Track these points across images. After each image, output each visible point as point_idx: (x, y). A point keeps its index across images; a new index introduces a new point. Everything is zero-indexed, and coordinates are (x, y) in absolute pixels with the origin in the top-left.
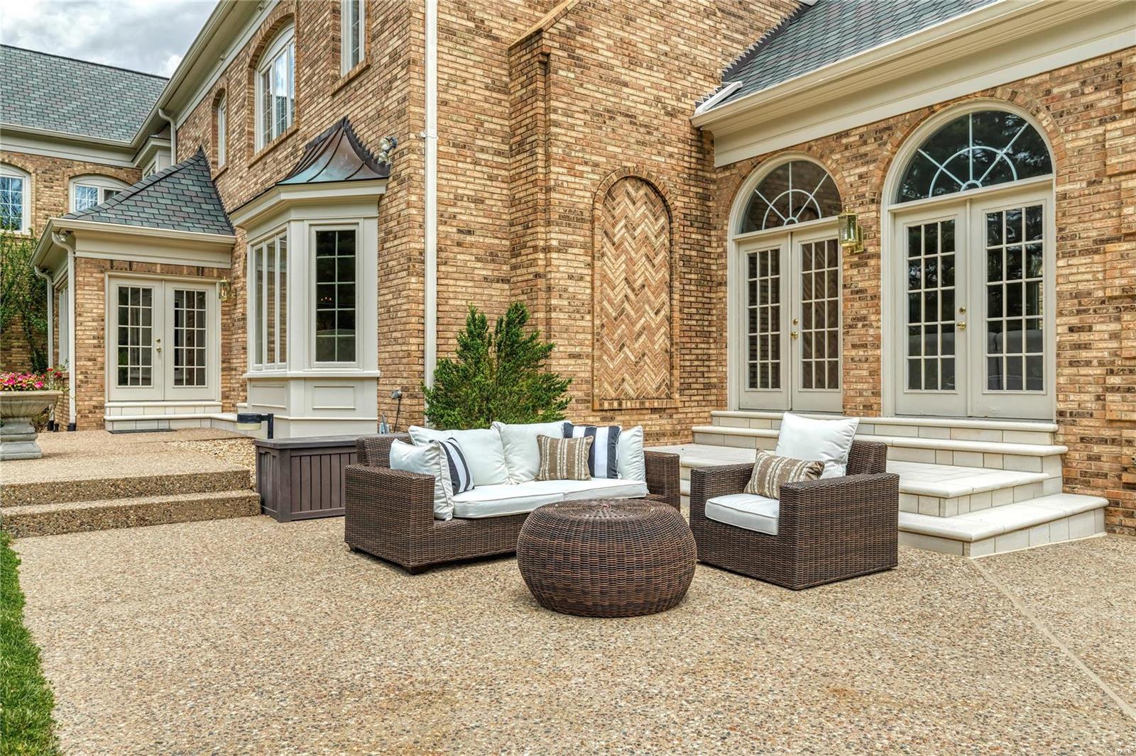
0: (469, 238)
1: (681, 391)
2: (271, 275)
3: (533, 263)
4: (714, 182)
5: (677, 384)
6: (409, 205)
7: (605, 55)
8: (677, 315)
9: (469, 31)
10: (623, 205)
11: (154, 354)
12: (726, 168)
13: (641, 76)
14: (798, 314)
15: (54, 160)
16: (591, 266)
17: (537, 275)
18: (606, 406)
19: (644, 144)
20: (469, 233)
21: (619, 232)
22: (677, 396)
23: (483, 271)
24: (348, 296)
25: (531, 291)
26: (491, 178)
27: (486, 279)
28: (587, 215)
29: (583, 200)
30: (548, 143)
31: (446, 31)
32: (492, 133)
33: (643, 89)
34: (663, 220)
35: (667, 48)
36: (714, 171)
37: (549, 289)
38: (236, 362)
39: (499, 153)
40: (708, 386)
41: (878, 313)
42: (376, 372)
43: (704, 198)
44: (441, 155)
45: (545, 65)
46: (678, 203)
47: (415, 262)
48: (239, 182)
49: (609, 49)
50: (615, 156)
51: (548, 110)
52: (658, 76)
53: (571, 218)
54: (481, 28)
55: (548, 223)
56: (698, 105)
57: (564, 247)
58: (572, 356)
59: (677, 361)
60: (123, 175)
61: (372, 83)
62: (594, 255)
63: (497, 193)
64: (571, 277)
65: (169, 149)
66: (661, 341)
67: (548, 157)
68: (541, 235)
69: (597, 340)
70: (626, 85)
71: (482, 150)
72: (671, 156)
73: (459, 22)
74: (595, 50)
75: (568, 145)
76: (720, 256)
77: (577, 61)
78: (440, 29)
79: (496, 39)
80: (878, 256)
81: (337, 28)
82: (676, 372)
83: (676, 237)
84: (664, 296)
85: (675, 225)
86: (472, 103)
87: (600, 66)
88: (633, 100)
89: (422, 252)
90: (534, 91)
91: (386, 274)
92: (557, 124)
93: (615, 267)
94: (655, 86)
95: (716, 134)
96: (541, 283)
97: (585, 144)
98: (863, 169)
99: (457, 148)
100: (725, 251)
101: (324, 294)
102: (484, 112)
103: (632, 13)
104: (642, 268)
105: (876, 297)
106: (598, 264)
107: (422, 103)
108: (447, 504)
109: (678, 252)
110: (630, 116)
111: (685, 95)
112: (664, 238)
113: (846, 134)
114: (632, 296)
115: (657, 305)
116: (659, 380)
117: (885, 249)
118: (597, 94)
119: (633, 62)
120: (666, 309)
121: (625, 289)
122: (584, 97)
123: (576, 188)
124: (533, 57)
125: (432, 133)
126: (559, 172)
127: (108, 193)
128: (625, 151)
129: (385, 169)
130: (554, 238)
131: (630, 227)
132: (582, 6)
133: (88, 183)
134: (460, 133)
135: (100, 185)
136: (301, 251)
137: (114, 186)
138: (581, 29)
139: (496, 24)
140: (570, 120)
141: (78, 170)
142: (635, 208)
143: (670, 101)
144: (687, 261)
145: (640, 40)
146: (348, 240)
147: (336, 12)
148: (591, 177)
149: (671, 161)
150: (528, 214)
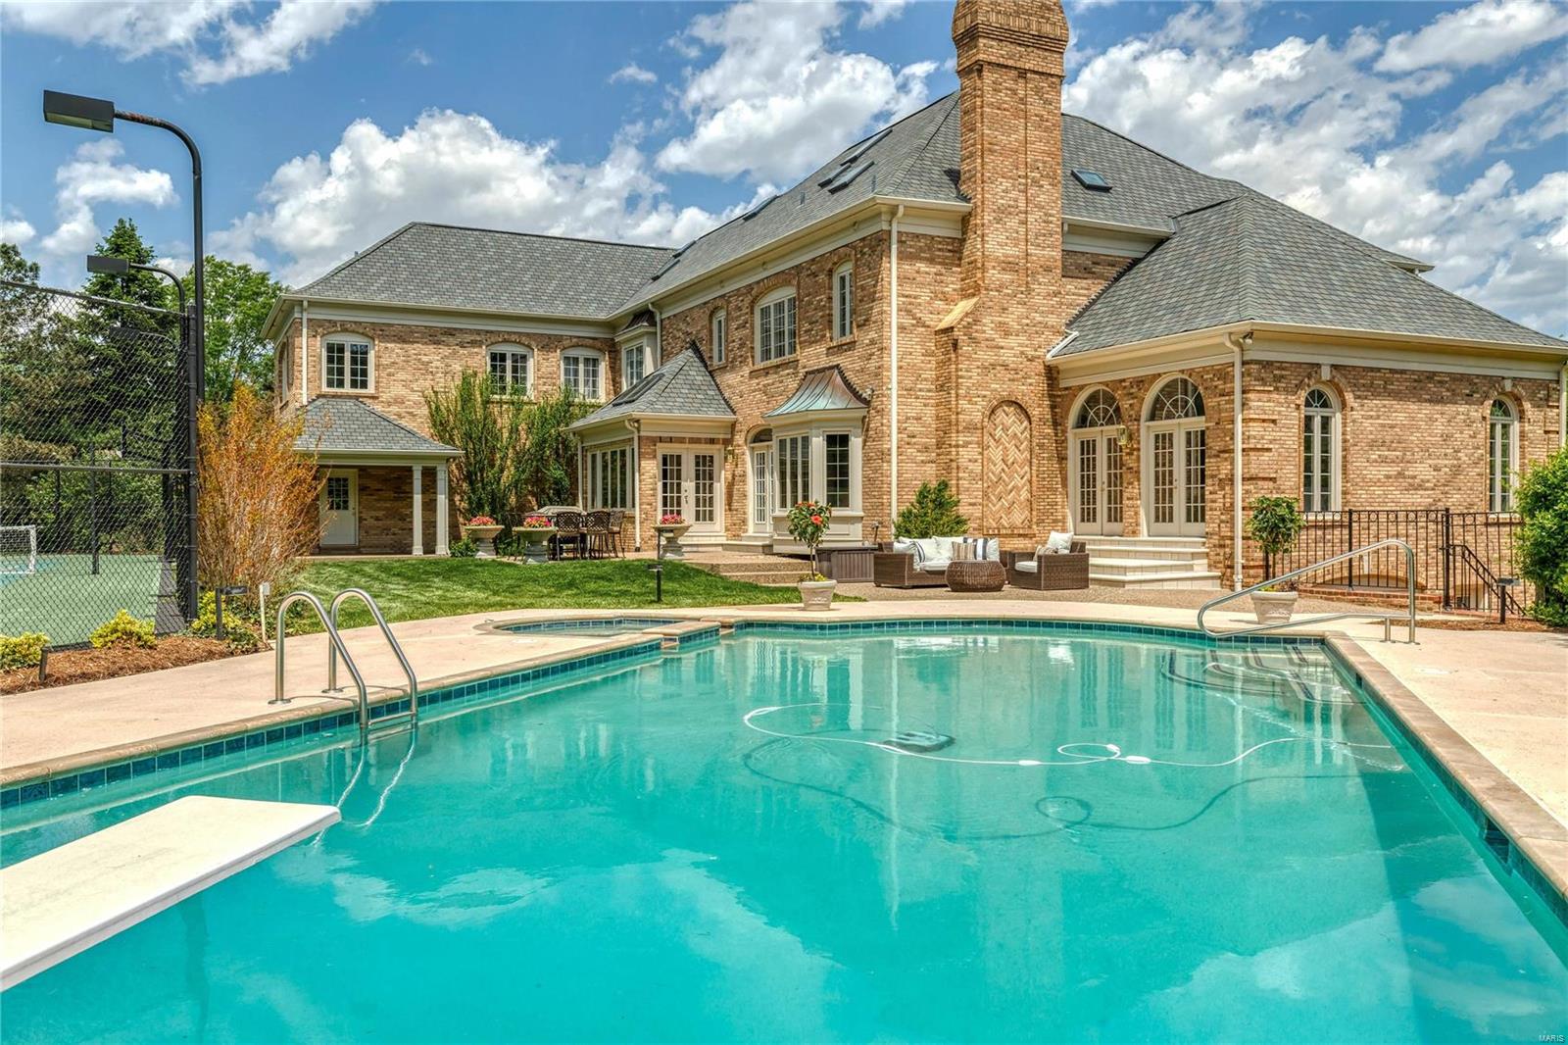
0: (914, 440)
1: (1038, 524)
2: (794, 457)
3: (949, 453)
4: (1059, 396)
5: (1034, 520)
6: (882, 425)
7: (990, 333)
8: (1034, 479)
9: (913, 325)
10: (1000, 414)
11: (683, 500)
12: (1066, 389)
13: (1012, 341)
14: (1105, 480)
15: (549, 336)
16: (982, 454)
17: (951, 460)
18: (991, 532)
19: (1013, 380)
20: (914, 437)
21: (998, 433)
22: (1034, 527)
23: (921, 457)
24: (845, 471)
25: (948, 469)
26: (925, 405)
27: (922, 462)
28: (979, 425)
29: (977, 417)
30: (958, 387)
31: (902, 328)
32: (926, 380)
33: (1012, 349)
34: (1026, 423)
35: (1028, 321)
36: (1060, 390)
37: (958, 468)
38: (735, 505)
39: (929, 391)
40: (1055, 521)
41: (1139, 480)
42: (862, 514)
43: (1053, 407)
44: (899, 396)
45: (955, 345)
46: (1035, 412)
47: (884, 456)
48: (739, 378)
49: (992, 329)
50: (996, 390)
51: (957, 370)
52: (1022, 339)
53: (971, 428)
54: (920, 323)
55: (958, 432)
56: (1048, 351)
57: (966, 445)
58: (971, 504)
59: (1035, 506)
60: (598, 344)
61: (858, 351)
62: (983, 447)
63: (929, 413)
64: (970, 461)
65: (656, 333)
66: (1024, 494)
67: (957, 395)
68: (956, 438)
69: (985, 495)
70: (1002, 348)
71: (920, 390)
72: (1031, 385)
73: (908, 321)
74: (984, 332)
75: (968, 388)
76: (1063, 441)
77: (974, 340)
78: (898, 328)
79: (928, 327)
80: (1139, 450)
81: (831, 309)
82: (1034, 513)
83: (1034, 433)
84: (1027, 468)
85: (1033, 425)
86: (915, 365)
87: (987, 340)
88: (1007, 356)
89: (889, 450)
90: (950, 359)
91: (867, 460)
92: (962, 377)
93: (996, 454)
94: (1020, 345)
95: (1060, 368)
96: (954, 465)
97: (978, 385)
98: (1131, 402)
99: (907, 391)
100: (1066, 439)
101: (831, 471)
102: (921, 369)
103: (1006, 306)
104: (1012, 451)
105: (1138, 472)
106: (985, 452)
107: (889, 370)
109: (1035, 441)
110: (1005, 366)
111: (1040, 347)
112: (1027, 434)
113: (1124, 380)
114: (1006, 469)
115: (1022, 473)
116: (1023, 517)
117: (1142, 445)
118: (985, 356)
119: (1007, 334)
120: (1028, 476)
121: (1000, 465)
122: (978, 360)
123: (973, 411)
124: (949, 340)
125: (894, 385)
126: (963, 404)
127: (587, 360)
128: (1000, 387)
129: (867, 403)
130: (961, 440)
131: (1005, 429)
132: (976, 308)
133: (572, 353)
134: (908, 383)
135: (581, 353)
136: (818, 446)
137: (591, 354)
138: (976, 321)
139: (927, 318)
140: (970, 375)
141: (566, 343)
142: (1008, 418)
143: (1030, 353)
144: (1041, 446)
145: (1010, 320)
146: (844, 440)
147: (830, 299)
148: (982, 403)
149: (1031, 390)
150: (946, 427)
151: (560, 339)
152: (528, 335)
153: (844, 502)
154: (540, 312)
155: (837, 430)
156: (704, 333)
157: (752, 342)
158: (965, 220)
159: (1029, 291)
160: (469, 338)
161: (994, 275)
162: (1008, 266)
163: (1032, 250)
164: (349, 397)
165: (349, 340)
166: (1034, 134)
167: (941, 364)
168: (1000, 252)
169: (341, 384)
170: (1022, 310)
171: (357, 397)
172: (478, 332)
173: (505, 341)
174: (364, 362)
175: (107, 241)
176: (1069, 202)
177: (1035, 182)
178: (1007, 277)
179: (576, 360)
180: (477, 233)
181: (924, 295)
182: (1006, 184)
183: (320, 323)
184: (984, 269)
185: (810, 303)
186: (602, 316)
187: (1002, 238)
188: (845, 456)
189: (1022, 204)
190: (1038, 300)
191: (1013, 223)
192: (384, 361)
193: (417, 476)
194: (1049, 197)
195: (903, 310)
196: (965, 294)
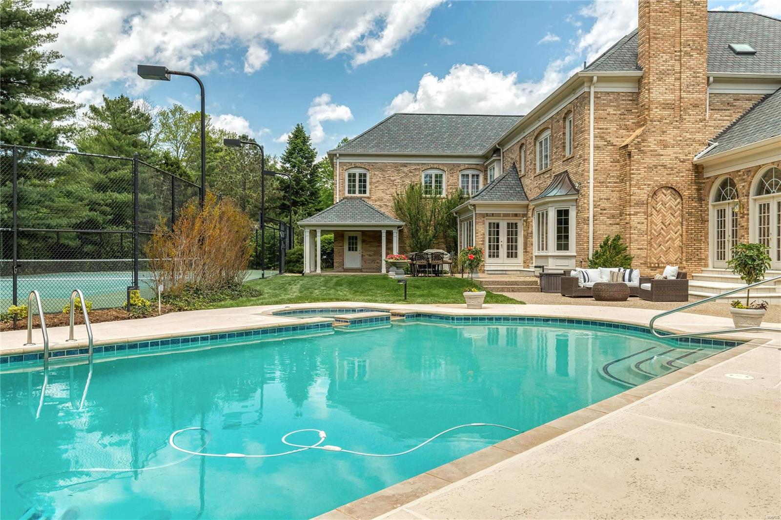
0: (605, 212)
1: (687, 261)
2: (543, 223)
3: (625, 219)
4: (704, 183)
5: (684, 258)
6: (584, 203)
7: (653, 147)
8: (684, 234)
9: (605, 145)
10: (660, 196)
11: (500, 246)
12: (708, 178)
13: (669, 151)
14: (731, 234)
15: (454, 164)
16: (646, 219)
17: (627, 223)
18: (653, 265)
19: (670, 174)
20: (605, 210)
21: (659, 206)
22: (684, 263)
23: (609, 222)
24: (567, 230)
25: (624, 228)
26: (612, 191)
27: (610, 224)
28: (645, 202)
29: (644, 197)
30: (630, 180)
31: (597, 147)
32: (613, 176)
33: (670, 155)
34: (679, 200)
35: (681, 138)
36: (704, 179)
37: (631, 227)
38: (528, 249)
39: (615, 183)
40: (700, 259)
41: (748, 234)
42: (575, 254)
43: (698, 190)
44: (594, 187)
45: (630, 155)
46: (686, 193)
47: (586, 221)
48: (530, 181)
49: (655, 145)
50: (657, 181)
51: (630, 170)
52: (677, 149)
53: (639, 204)
54: (610, 143)
55: (630, 206)
56: (695, 156)
57: (636, 214)
58: (639, 249)
59: (684, 250)
60: (479, 167)
61: (575, 162)
62: (648, 215)
63: (615, 196)
64: (639, 223)
65: (500, 160)
66: (677, 243)
67: (630, 185)
68: (628, 210)
69: (650, 243)
70: (662, 155)
71: (609, 183)
72: (683, 176)
73: (602, 143)
74: (650, 146)
75: (638, 180)
76: (706, 211)
77: (642, 152)
78: (594, 147)
79: (615, 146)
80: (748, 214)
81: (564, 139)
82: (684, 254)
83: (685, 206)
84: (679, 227)
85: (684, 201)
86: (606, 168)
87: (651, 151)
88: (666, 160)
89: (588, 217)
90: (626, 163)
91: (578, 223)
92: (633, 174)
93: (657, 219)
94: (674, 153)
95: (704, 165)
96: (628, 226)
97: (645, 178)
98: (743, 184)
99: (600, 183)
100: (708, 209)
101: (559, 230)
102: (610, 170)
103: (665, 130)
104: (669, 218)
105: (747, 229)
106: (649, 218)
107: (588, 172)
108: (582, 284)
109: (685, 211)
110: (664, 166)
111: (689, 153)
112: (679, 206)
113: (739, 171)
114: (664, 228)
115: (676, 230)
116: (676, 257)
117: (750, 212)
118: (650, 161)
119: (666, 147)
120: (680, 232)
121: (660, 225)
122: (645, 163)
123: (641, 194)
124: (626, 152)
125: (591, 181)
126: (634, 189)
127: (473, 176)
128: (661, 178)
129: (578, 191)
130: (632, 211)
131: (664, 204)
132: (644, 133)
133: (466, 172)
134: (601, 179)
135: (470, 172)
136: (553, 216)
137: (475, 172)
138: (643, 141)
139: (614, 141)
140: (639, 172)
141: (462, 167)
142: (666, 197)
143: (682, 157)
144: (690, 214)
145: (669, 138)
146: (566, 212)
147: (564, 134)
148: (647, 189)
149: (682, 179)
150: (625, 203)
151: (459, 165)
152: (442, 164)
153: (566, 248)
154: (448, 153)
155: (563, 207)
156: (518, 159)
157: (535, 161)
158: (639, 80)
159: (682, 119)
160: (414, 167)
161: (656, 112)
162: (666, 106)
163: (684, 95)
164: (358, 198)
165: (357, 171)
166: (685, 24)
167: (623, 166)
168: (661, 99)
169: (354, 192)
170: (676, 131)
171: (361, 198)
172: (418, 164)
173: (431, 168)
174: (365, 181)
175: (293, 134)
176: (710, 63)
177: (686, 53)
178: (666, 112)
179: (468, 175)
180: (439, 116)
181: (613, 128)
182: (665, 57)
183: (345, 164)
184: (649, 109)
185: (556, 137)
186: (481, 153)
187: (663, 90)
188: (567, 222)
189: (677, 68)
190: (688, 125)
191: (671, 80)
192: (374, 181)
193: (384, 235)
194: (697, 62)
195: (599, 137)
196: (639, 125)
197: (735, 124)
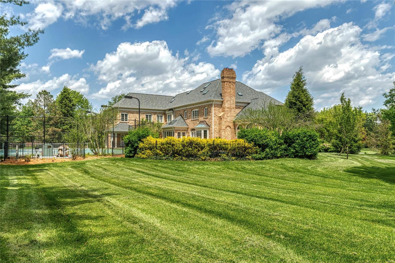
2: (199, 133)
3: (220, 133)
6: (212, 129)
7: (226, 117)
12: (236, 124)
13: (229, 118)
19: (229, 123)
20: (216, 131)
21: (227, 130)
23: (217, 133)
24: (206, 135)
25: (220, 135)
29: (224, 128)
30: (222, 124)
31: (214, 116)
34: (231, 129)
39: (218, 125)
43: (234, 127)
46: (232, 127)
47: (212, 133)
48: (189, 121)
51: (221, 122)
52: (230, 118)
53: (223, 130)
56: (234, 119)
57: (223, 132)
60: (162, 113)
61: (208, 119)
62: (225, 132)
63: (218, 127)
64: (223, 134)
65: (174, 113)
66: (230, 138)
68: (221, 131)
69: (225, 138)
73: (215, 115)
76: (236, 131)
77: (224, 118)
81: (204, 113)
84: (231, 135)
88: (228, 120)
91: (209, 134)
93: (226, 133)
95: (235, 121)
97: (224, 124)
99: (215, 125)
101: (204, 135)
102: (217, 122)
103: (228, 113)
104: (229, 133)
107: (212, 122)
118: (225, 120)
119: (228, 117)
121: (227, 134)
123: (224, 127)
124: (220, 118)
125: (213, 124)
126: (222, 126)
127: (161, 116)
128: (227, 124)
129: (210, 126)
130: (222, 131)
131: (228, 130)
132: (224, 114)
133: (158, 115)
134: (215, 123)
135: (160, 115)
136: (203, 132)
137: (161, 115)
138: (224, 115)
139: (217, 115)
140: (223, 123)
141: (158, 113)
142: (228, 128)
143: (231, 119)
144: (233, 132)
145: (228, 115)
146: (206, 131)
147: (204, 111)
148: (225, 126)
149: (231, 125)
150: (220, 129)
151: (156, 113)
152: (152, 112)
154: (153, 108)
155: (205, 130)
156: (183, 114)
157: (191, 116)
158: (222, 102)
159: (231, 111)
160: (143, 113)
161: (226, 109)
162: (228, 108)
163: (231, 106)
164: (125, 122)
165: (124, 113)
166: (231, 90)
167: (219, 121)
168: (227, 106)
169: (123, 120)
170: (230, 114)
171: (126, 123)
172: (144, 112)
173: (148, 113)
174: (127, 117)
176: (236, 99)
177: (232, 97)
178: (228, 109)
179: (159, 116)
181: (217, 112)
182: (228, 97)
183: (121, 111)
184: (225, 108)
185: (201, 112)
186: (163, 109)
187: (227, 104)
188: (206, 133)
189: (230, 100)
190: (232, 112)
191: (229, 102)
192: (130, 117)
194: (233, 98)
195: (215, 114)
196: (222, 112)
197: (240, 112)
